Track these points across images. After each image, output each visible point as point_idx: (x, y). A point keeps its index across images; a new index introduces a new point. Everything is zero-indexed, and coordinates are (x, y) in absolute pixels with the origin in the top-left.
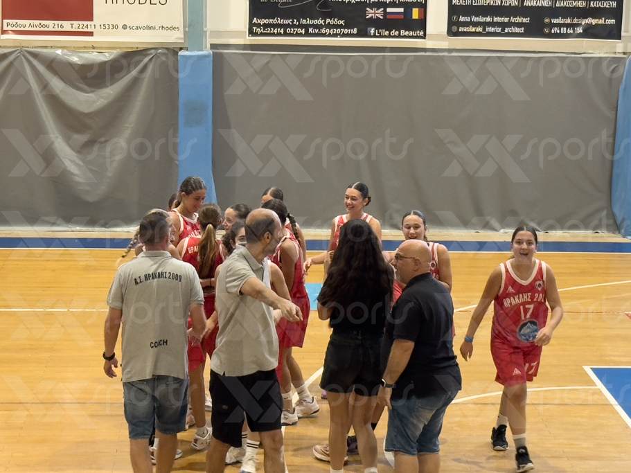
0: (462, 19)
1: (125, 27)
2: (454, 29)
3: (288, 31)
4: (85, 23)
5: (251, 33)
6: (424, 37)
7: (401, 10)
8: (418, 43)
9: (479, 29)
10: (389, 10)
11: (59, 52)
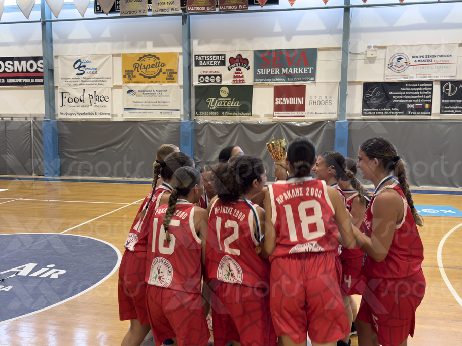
0: (446, 108)
1: (316, 113)
2: (442, 111)
3: (377, 113)
4: (302, 112)
5: (363, 114)
6: (430, 115)
7: (421, 105)
8: (428, 117)
9: (453, 111)
10: (416, 105)
11: (293, 123)
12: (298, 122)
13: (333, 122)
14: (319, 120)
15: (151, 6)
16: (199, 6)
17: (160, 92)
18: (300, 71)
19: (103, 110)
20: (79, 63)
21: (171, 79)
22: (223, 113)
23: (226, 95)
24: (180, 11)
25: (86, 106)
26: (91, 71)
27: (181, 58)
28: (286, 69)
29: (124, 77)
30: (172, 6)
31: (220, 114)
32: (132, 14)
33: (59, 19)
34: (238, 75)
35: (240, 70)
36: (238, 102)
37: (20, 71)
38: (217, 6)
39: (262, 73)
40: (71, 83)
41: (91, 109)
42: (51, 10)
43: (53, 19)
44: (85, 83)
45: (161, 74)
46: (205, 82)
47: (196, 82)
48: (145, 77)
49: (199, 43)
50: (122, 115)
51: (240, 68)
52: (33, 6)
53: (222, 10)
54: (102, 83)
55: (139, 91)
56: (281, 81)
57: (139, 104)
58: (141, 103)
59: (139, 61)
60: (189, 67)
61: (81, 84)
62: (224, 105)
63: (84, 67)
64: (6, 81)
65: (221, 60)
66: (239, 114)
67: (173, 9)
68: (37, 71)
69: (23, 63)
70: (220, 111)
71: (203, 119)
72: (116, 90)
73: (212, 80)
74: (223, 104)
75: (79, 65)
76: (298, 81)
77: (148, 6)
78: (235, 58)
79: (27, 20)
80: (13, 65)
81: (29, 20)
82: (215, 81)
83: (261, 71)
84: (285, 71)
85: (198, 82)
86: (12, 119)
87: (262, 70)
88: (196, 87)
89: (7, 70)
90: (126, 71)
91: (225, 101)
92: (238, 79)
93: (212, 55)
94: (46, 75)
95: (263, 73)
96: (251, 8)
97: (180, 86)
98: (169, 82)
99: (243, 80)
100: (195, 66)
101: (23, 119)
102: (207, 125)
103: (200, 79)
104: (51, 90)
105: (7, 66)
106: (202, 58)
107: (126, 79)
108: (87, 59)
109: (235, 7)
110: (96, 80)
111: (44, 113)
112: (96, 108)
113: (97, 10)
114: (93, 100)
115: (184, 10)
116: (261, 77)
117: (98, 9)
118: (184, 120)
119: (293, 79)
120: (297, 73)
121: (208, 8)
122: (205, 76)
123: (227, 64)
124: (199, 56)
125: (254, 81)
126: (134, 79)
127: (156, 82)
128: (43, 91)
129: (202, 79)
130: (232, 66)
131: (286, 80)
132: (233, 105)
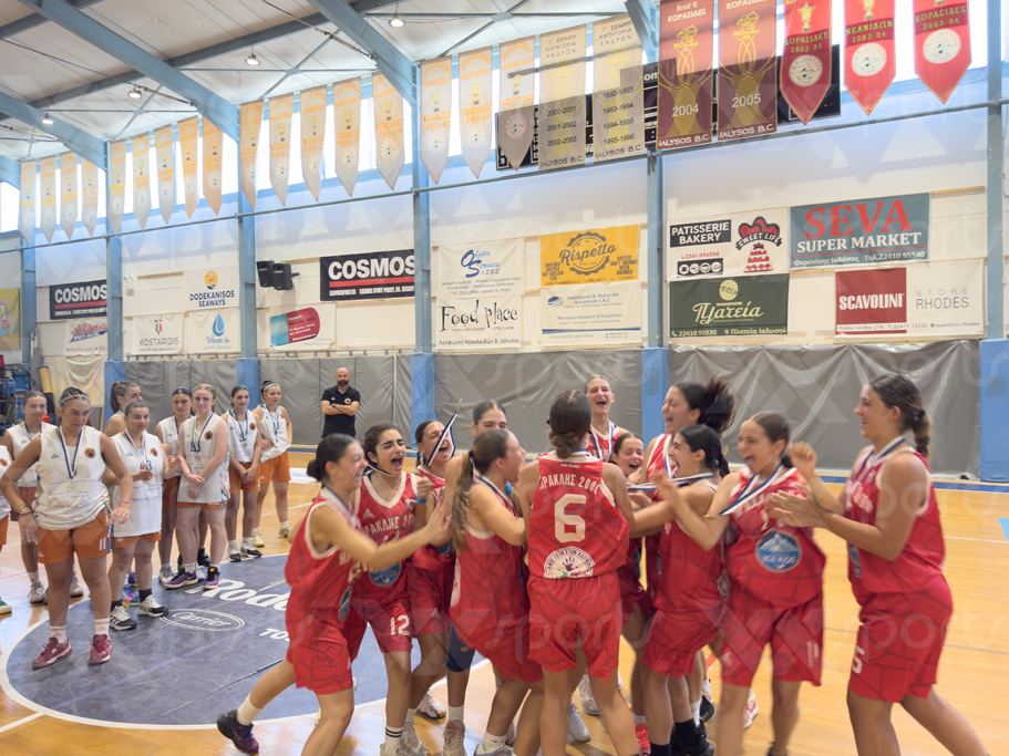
1: (932, 325)
4: (900, 324)
11: (880, 345)
12: (893, 343)
13: (975, 342)
14: (941, 339)
15: (592, 148)
16: (680, 137)
17: (606, 299)
18: (893, 240)
19: (509, 335)
20: (471, 256)
21: (626, 272)
22: (727, 331)
23: (734, 296)
24: (645, 151)
25: (480, 329)
26: (490, 269)
27: (644, 234)
28: (861, 239)
29: (544, 275)
30: (630, 143)
31: (721, 333)
32: (558, 166)
33: (440, 185)
34: (758, 256)
35: (762, 247)
36: (758, 309)
37: (380, 274)
38: (715, 132)
39: (809, 250)
40: (458, 291)
41: (488, 334)
42: (428, 172)
43: (430, 187)
44: (480, 289)
45: (608, 265)
46: (690, 274)
47: (672, 275)
48: (579, 273)
49: (680, 205)
50: (540, 342)
51: (762, 242)
52: (402, 169)
53: (725, 138)
54: (507, 287)
55: (569, 298)
56: (851, 262)
57: (569, 321)
58: (572, 318)
59: (570, 245)
60: (660, 250)
61: (473, 292)
62: (728, 315)
63: (479, 262)
64: (358, 292)
65: (723, 232)
66: (760, 331)
67: (631, 148)
68: (404, 274)
69: (385, 261)
70: (721, 328)
71: (686, 343)
72: (529, 298)
73: (703, 269)
74: (726, 312)
75: (471, 260)
76: (889, 260)
77: (587, 149)
78: (751, 224)
79: (392, 192)
80: (369, 266)
81: (396, 191)
82: (711, 271)
83: (805, 246)
84: (858, 242)
85: (677, 275)
86: (365, 354)
87: (808, 243)
88: (673, 284)
89: (360, 274)
90: (548, 265)
91: (731, 307)
92: (758, 264)
93: (705, 224)
94: (418, 280)
95: (811, 248)
96: (782, 129)
97: (643, 285)
98: (621, 279)
99: (768, 265)
100: (672, 246)
101: (381, 354)
102: (694, 355)
103: (681, 269)
104: (425, 304)
105: (361, 268)
106: (684, 230)
107: (547, 279)
108: (483, 249)
109: (751, 130)
110: (496, 283)
111: (414, 342)
112: (497, 330)
113: (501, 165)
114: (491, 319)
115: (651, 147)
116: (806, 256)
117: (503, 163)
118: (650, 346)
119: (878, 257)
120: (885, 244)
121: (697, 139)
122: (689, 263)
123: (735, 236)
124: (678, 227)
125: (792, 266)
126: (560, 278)
127: (598, 280)
128: (414, 306)
129: (684, 269)
130: (746, 240)
131: (861, 261)
132: (748, 313)
